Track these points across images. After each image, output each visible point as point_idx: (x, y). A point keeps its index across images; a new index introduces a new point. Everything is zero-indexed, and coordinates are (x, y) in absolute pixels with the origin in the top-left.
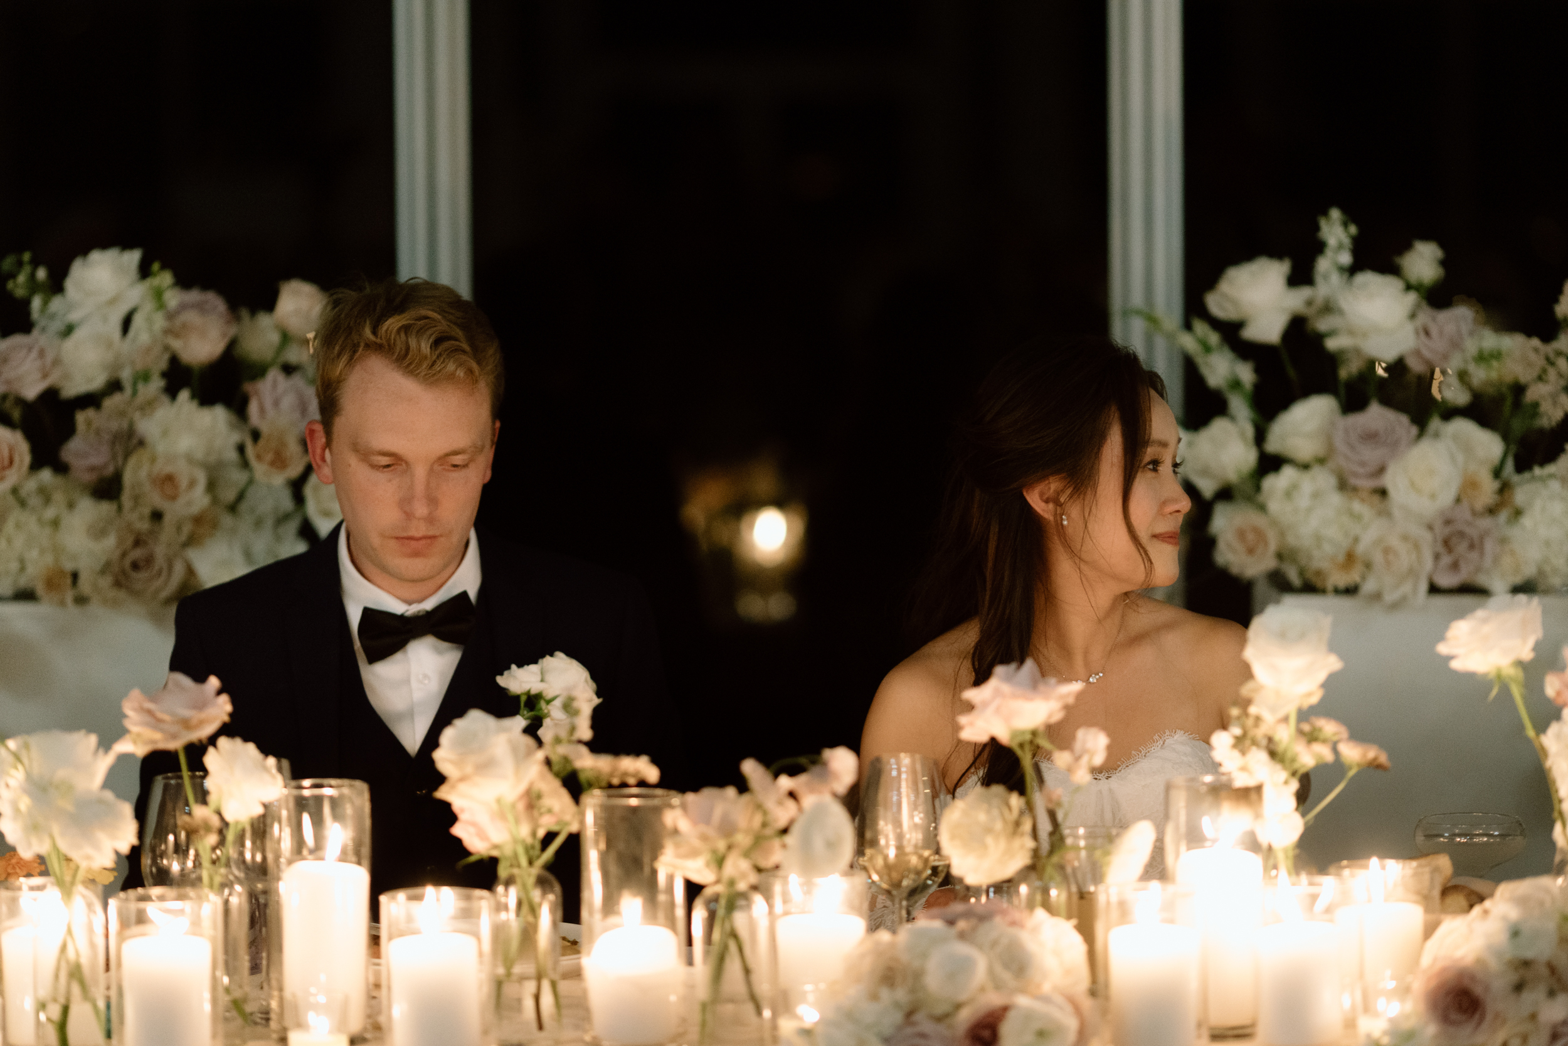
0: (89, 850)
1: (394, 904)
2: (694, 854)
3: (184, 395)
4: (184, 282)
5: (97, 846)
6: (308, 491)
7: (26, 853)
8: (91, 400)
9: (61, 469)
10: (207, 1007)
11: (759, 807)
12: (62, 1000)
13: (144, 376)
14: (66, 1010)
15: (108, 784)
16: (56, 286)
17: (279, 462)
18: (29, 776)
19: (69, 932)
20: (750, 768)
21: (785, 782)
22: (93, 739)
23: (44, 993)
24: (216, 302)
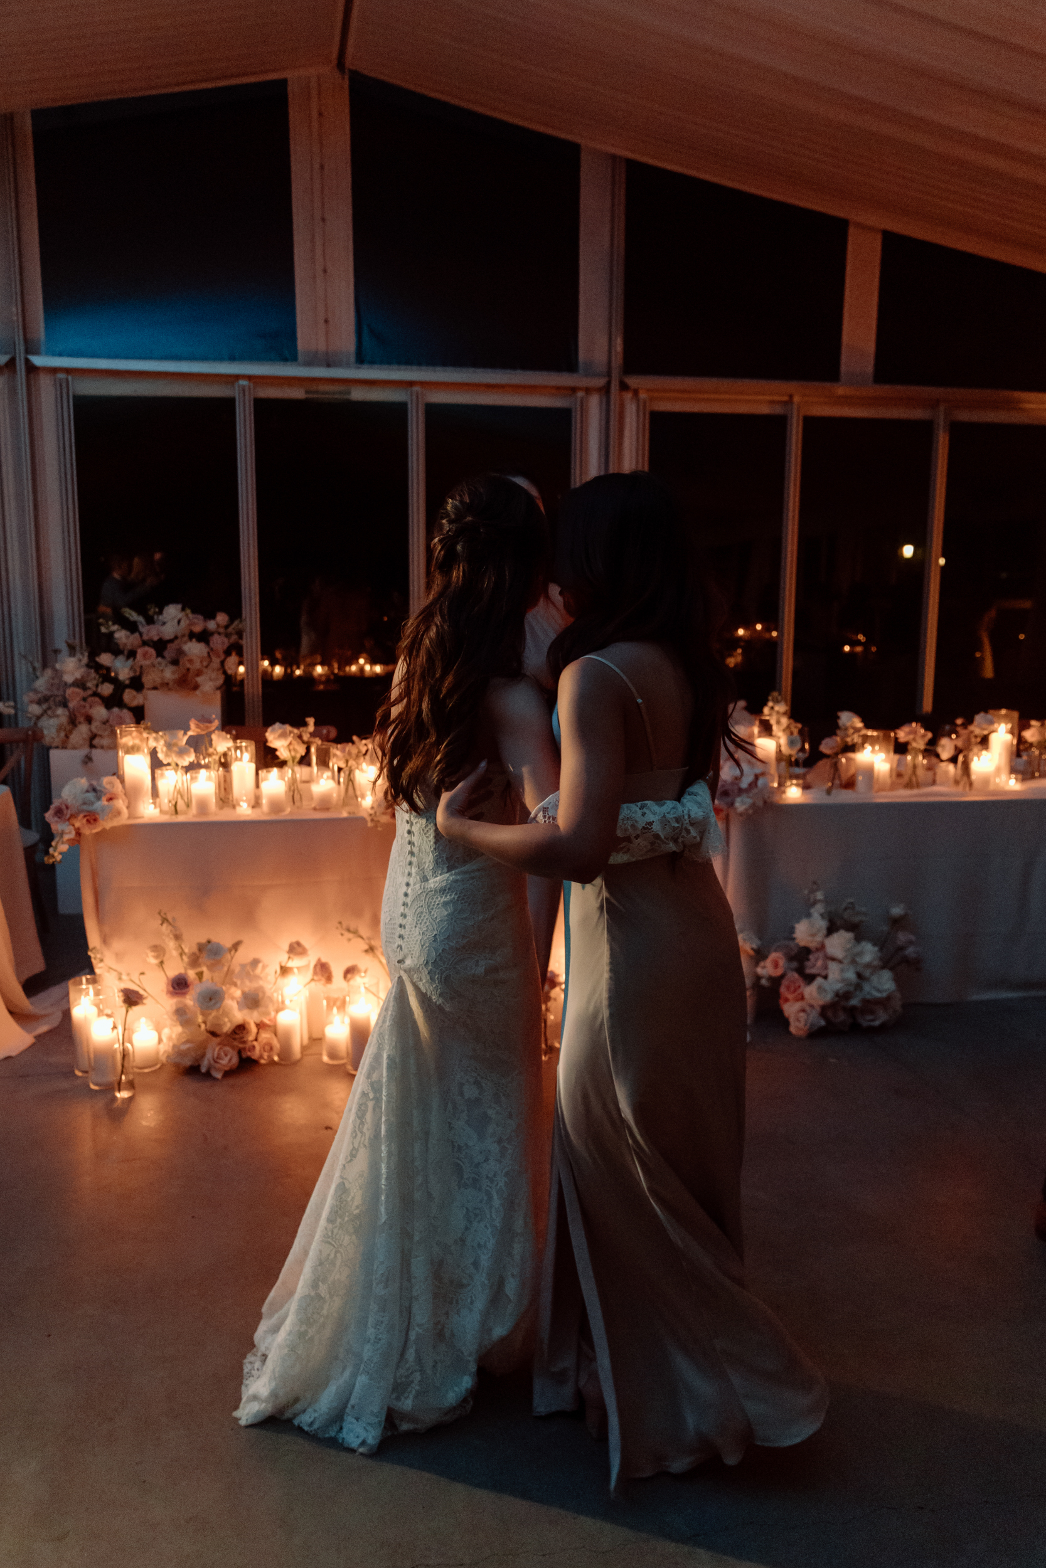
0: (182, 761)
1: (262, 773)
2: (341, 760)
3: (194, 640)
4: (193, 612)
5: (184, 760)
6: (226, 663)
7: (165, 762)
8: (171, 641)
9: (163, 657)
10: (214, 800)
11: (358, 748)
12: (175, 801)
13: (183, 636)
14: (176, 803)
15: (186, 743)
16: (161, 612)
17: (219, 656)
18: (165, 742)
19: (177, 781)
20: (355, 738)
21: (364, 742)
22: (182, 732)
23: (171, 797)
24: (201, 617)
